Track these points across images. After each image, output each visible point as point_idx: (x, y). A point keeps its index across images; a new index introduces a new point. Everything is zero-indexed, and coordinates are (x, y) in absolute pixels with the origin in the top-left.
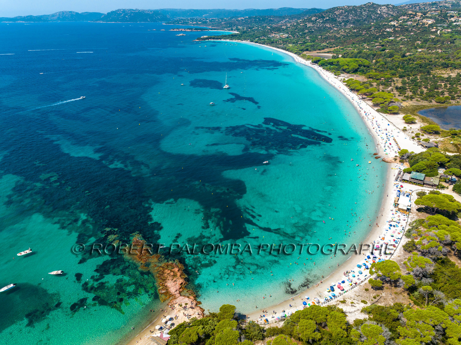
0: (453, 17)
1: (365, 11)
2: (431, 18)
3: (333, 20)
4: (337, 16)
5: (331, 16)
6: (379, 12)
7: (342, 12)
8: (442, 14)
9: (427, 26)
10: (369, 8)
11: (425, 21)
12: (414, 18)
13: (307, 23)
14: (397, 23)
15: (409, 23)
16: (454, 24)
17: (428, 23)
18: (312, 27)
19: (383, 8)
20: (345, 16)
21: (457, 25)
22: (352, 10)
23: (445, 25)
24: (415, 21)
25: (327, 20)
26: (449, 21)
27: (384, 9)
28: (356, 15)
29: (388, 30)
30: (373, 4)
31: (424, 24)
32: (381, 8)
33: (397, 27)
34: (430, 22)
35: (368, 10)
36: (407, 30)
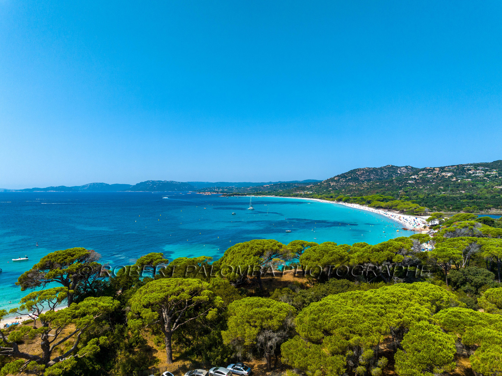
0: (470, 170)
1: (385, 171)
2: (449, 171)
3: (356, 180)
4: (359, 175)
5: (353, 175)
6: (399, 172)
7: (363, 172)
8: (459, 168)
9: (447, 177)
10: (389, 169)
11: (443, 174)
12: (433, 172)
13: (330, 182)
14: (417, 177)
15: (429, 176)
16: (473, 175)
17: (447, 176)
18: (335, 185)
19: (402, 168)
20: (367, 176)
21: (476, 176)
22: (374, 171)
23: (465, 176)
24: (435, 174)
25: (349, 179)
26: (467, 174)
27: (404, 169)
28: (377, 175)
29: (410, 182)
30: (392, 166)
31: (443, 176)
32: (400, 169)
33: (418, 179)
34: (449, 174)
35: (389, 171)
36: (428, 181)
